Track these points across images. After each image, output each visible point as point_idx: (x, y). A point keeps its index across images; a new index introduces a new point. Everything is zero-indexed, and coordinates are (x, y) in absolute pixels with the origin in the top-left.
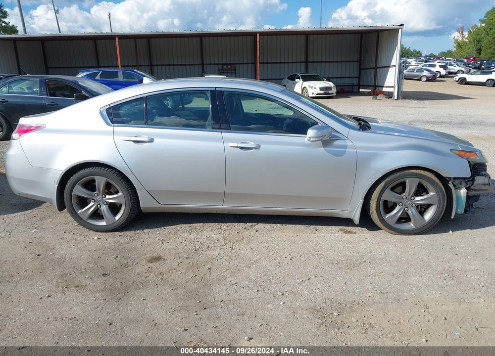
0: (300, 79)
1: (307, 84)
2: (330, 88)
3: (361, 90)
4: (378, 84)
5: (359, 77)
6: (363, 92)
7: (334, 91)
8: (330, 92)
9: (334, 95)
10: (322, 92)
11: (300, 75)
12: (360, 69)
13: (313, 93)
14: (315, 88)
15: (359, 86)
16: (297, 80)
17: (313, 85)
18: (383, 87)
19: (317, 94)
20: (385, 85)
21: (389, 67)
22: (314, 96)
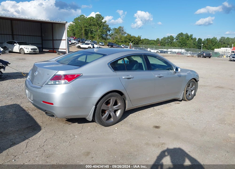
0: (17, 44)
1: (22, 46)
2: (36, 49)
3: (43, 50)
4: (55, 47)
5: (42, 44)
6: (45, 51)
7: (38, 50)
8: (36, 51)
9: (38, 52)
10: (33, 51)
11: (16, 42)
12: (42, 40)
13: (27, 52)
14: (28, 49)
15: (43, 48)
16: (15, 44)
17: (27, 47)
18: (59, 49)
19: (30, 52)
20: (60, 48)
21: (61, 40)
22: (28, 53)
